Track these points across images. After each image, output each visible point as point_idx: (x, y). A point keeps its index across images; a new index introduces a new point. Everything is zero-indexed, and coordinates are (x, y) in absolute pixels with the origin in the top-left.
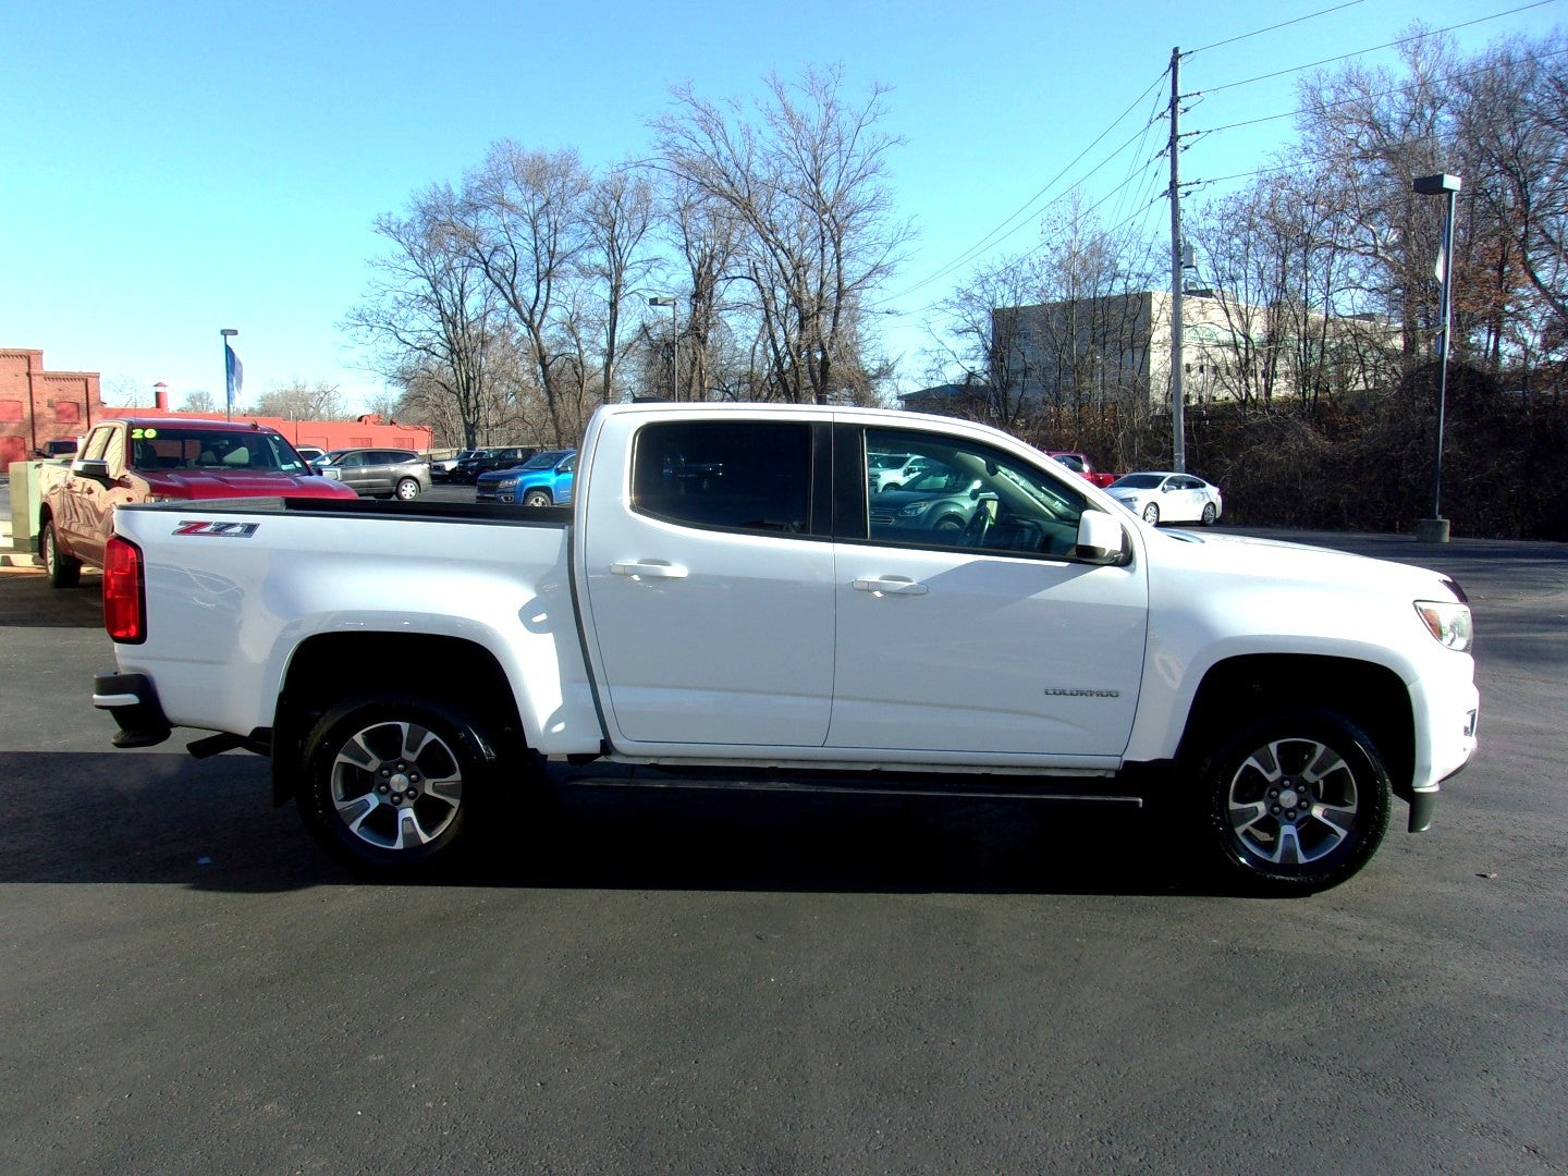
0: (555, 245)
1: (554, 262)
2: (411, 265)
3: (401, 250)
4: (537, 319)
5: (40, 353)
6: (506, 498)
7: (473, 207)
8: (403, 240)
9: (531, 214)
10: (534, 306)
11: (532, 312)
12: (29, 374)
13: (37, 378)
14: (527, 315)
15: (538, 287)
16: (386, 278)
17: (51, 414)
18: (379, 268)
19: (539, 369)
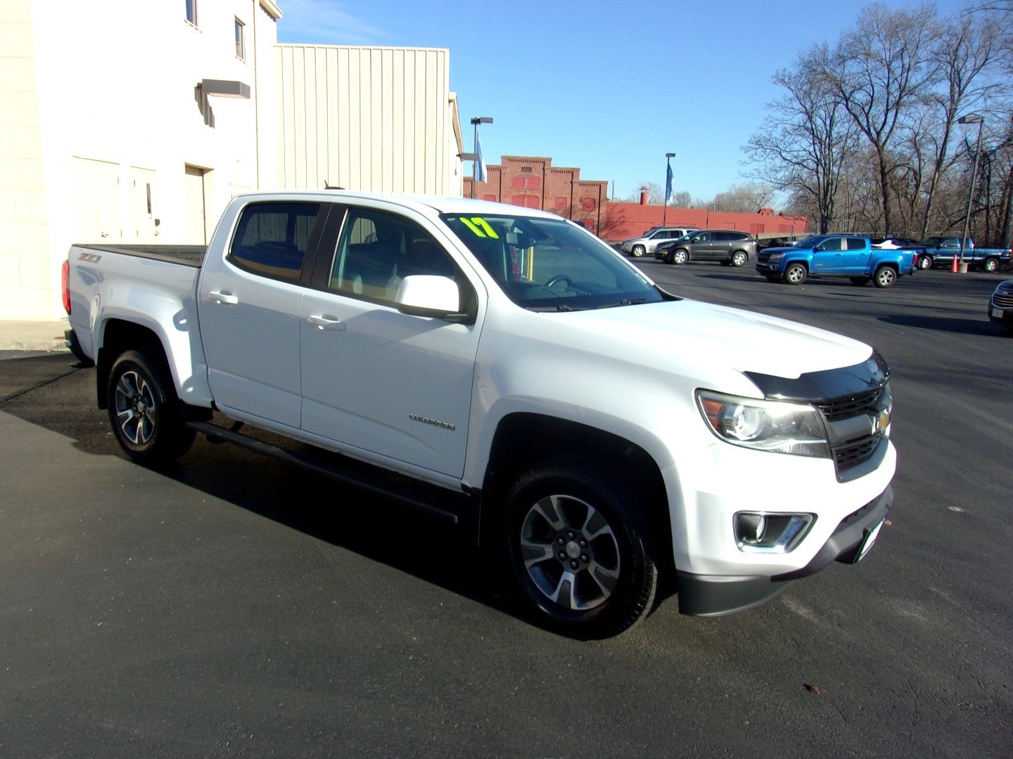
0: (906, 81)
1: (903, 95)
2: (796, 105)
3: (790, 94)
4: (883, 138)
5: (578, 170)
6: (773, 267)
7: (842, 60)
8: (793, 87)
9: (888, 60)
10: (881, 129)
11: (878, 134)
12: (572, 182)
13: (576, 185)
14: (874, 135)
15: (886, 115)
16: (779, 115)
17: (580, 206)
18: (776, 108)
19: (879, 177)
